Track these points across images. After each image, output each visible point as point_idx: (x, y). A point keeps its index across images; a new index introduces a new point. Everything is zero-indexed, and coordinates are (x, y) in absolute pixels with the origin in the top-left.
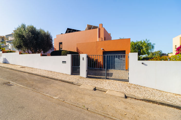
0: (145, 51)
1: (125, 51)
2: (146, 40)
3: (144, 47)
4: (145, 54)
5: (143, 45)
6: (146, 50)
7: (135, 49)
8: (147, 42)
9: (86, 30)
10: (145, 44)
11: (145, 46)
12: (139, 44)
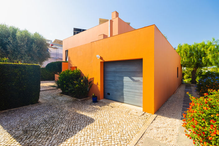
0: (211, 60)
1: (141, 60)
2: (214, 40)
3: (208, 52)
4: (211, 64)
5: (207, 48)
6: (214, 57)
7: (190, 56)
8: (215, 44)
10: (210, 47)
11: (210, 50)
12: (198, 47)
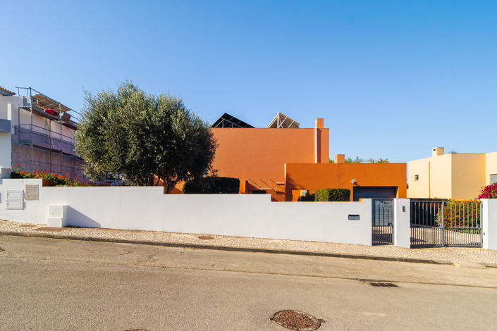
9: (274, 126)
